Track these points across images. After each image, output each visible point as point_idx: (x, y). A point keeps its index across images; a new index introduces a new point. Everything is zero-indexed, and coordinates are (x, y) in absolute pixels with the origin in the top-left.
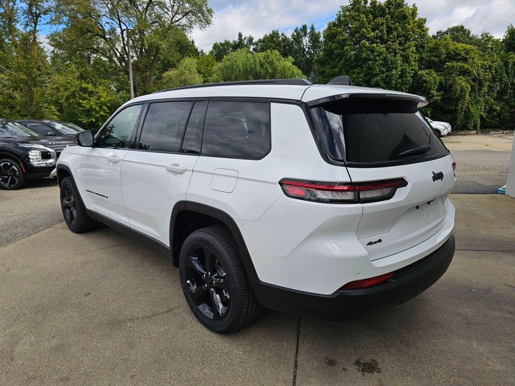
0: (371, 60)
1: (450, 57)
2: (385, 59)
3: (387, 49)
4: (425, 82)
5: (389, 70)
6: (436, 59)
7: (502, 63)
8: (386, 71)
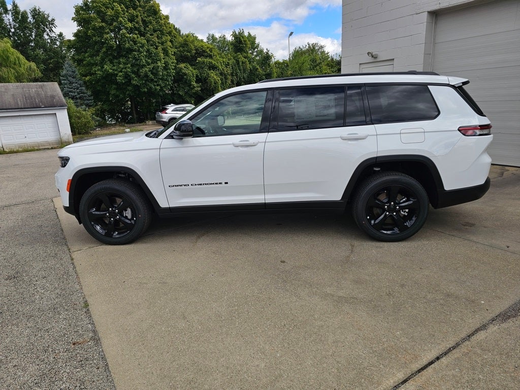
0: (135, 51)
1: (199, 54)
2: (148, 51)
3: (148, 41)
4: (185, 74)
5: (155, 61)
6: (189, 54)
7: (235, 61)
8: (152, 63)
